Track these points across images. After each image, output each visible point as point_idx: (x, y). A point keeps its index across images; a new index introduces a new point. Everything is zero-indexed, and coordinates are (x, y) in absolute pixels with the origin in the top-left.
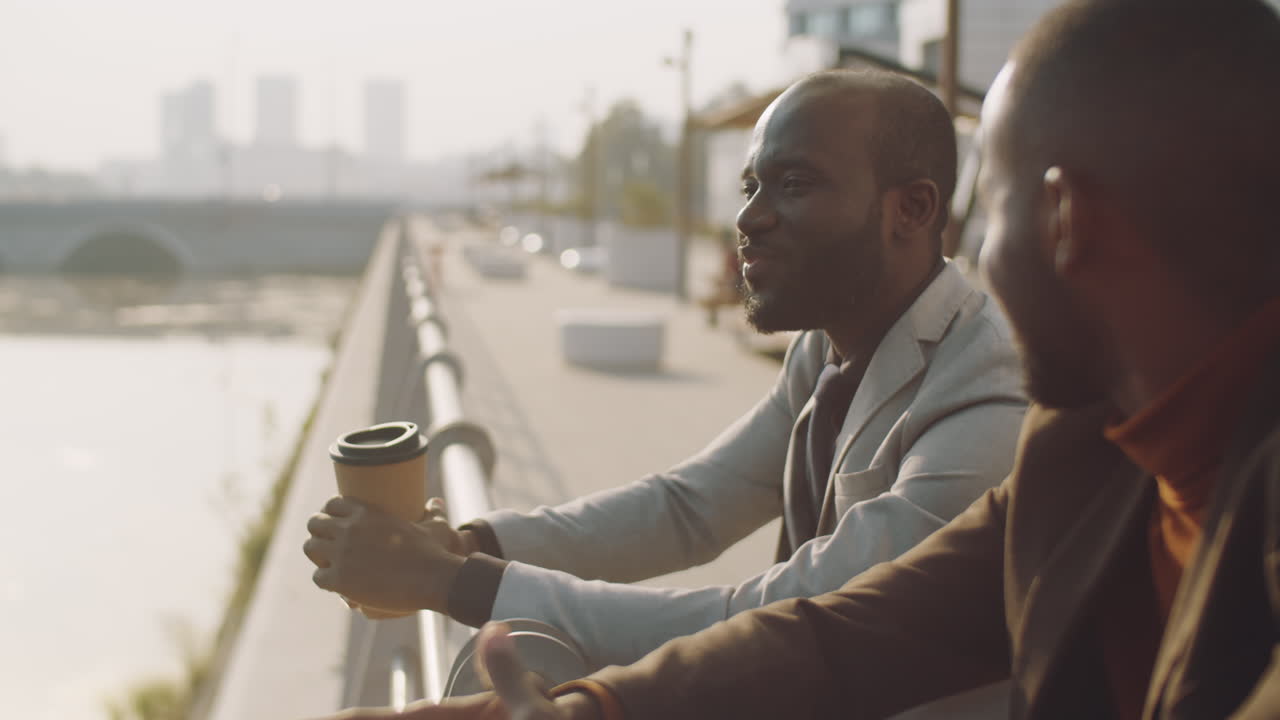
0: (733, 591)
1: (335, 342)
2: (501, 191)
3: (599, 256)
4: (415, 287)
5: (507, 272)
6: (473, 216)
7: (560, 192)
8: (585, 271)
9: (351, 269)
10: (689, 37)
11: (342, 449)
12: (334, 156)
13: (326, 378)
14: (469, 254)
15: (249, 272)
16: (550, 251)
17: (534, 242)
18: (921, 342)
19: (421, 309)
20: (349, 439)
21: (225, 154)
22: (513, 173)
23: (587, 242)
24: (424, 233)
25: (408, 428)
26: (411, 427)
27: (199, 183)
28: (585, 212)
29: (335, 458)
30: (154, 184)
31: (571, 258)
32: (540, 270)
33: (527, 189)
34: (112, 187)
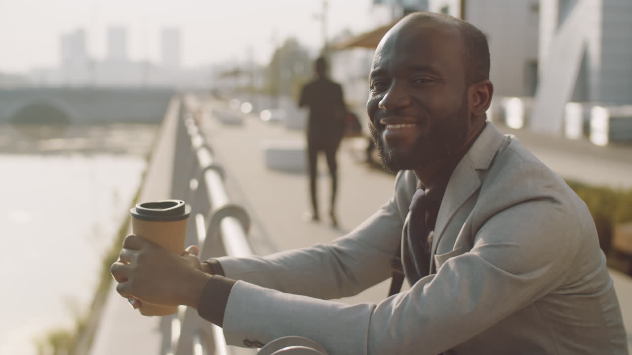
0: (375, 307)
1: (148, 158)
2: (231, 82)
3: (281, 114)
4: (192, 130)
5: (234, 122)
6: (216, 94)
7: (260, 83)
8: (274, 122)
9: (156, 121)
10: (325, 5)
11: (138, 210)
12: (146, 65)
13: (144, 176)
14: (215, 114)
15: (104, 122)
16: (256, 112)
17: (247, 107)
18: (477, 170)
19: (197, 141)
20: (142, 205)
21: (92, 64)
22: (236, 73)
23: (274, 107)
24: (192, 103)
25: (179, 203)
26: (181, 203)
27: (79, 78)
28: (273, 93)
29: (134, 215)
30: (56, 80)
31: (266, 115)
32: (251, 122)
33: (243, 81)
34: (35, 81)
